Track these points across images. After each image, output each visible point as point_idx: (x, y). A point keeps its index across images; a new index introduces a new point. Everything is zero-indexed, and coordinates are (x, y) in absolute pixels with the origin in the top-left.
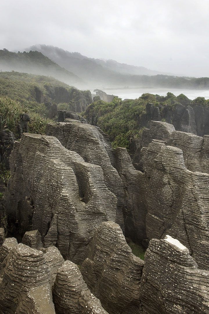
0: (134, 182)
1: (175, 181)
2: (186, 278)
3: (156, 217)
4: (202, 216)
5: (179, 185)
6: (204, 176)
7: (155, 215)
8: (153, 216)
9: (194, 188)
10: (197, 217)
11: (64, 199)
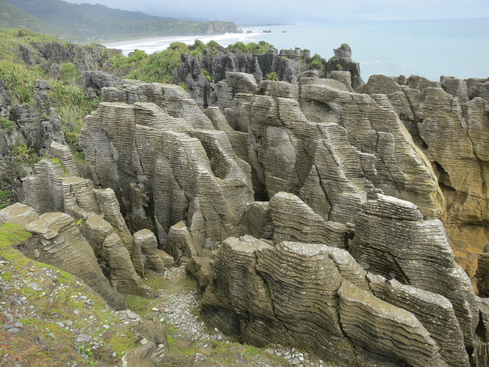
0: (237, 144)
1: (296, 136)
2: (419, 232)
3: (278, 179)
4: (339, 168)
5: (302, 139)
6: (333, 126)
7: (277, 176)
8: (275, 178)
9: (327, 140)
10: (334, 170)
11: (204, 177)
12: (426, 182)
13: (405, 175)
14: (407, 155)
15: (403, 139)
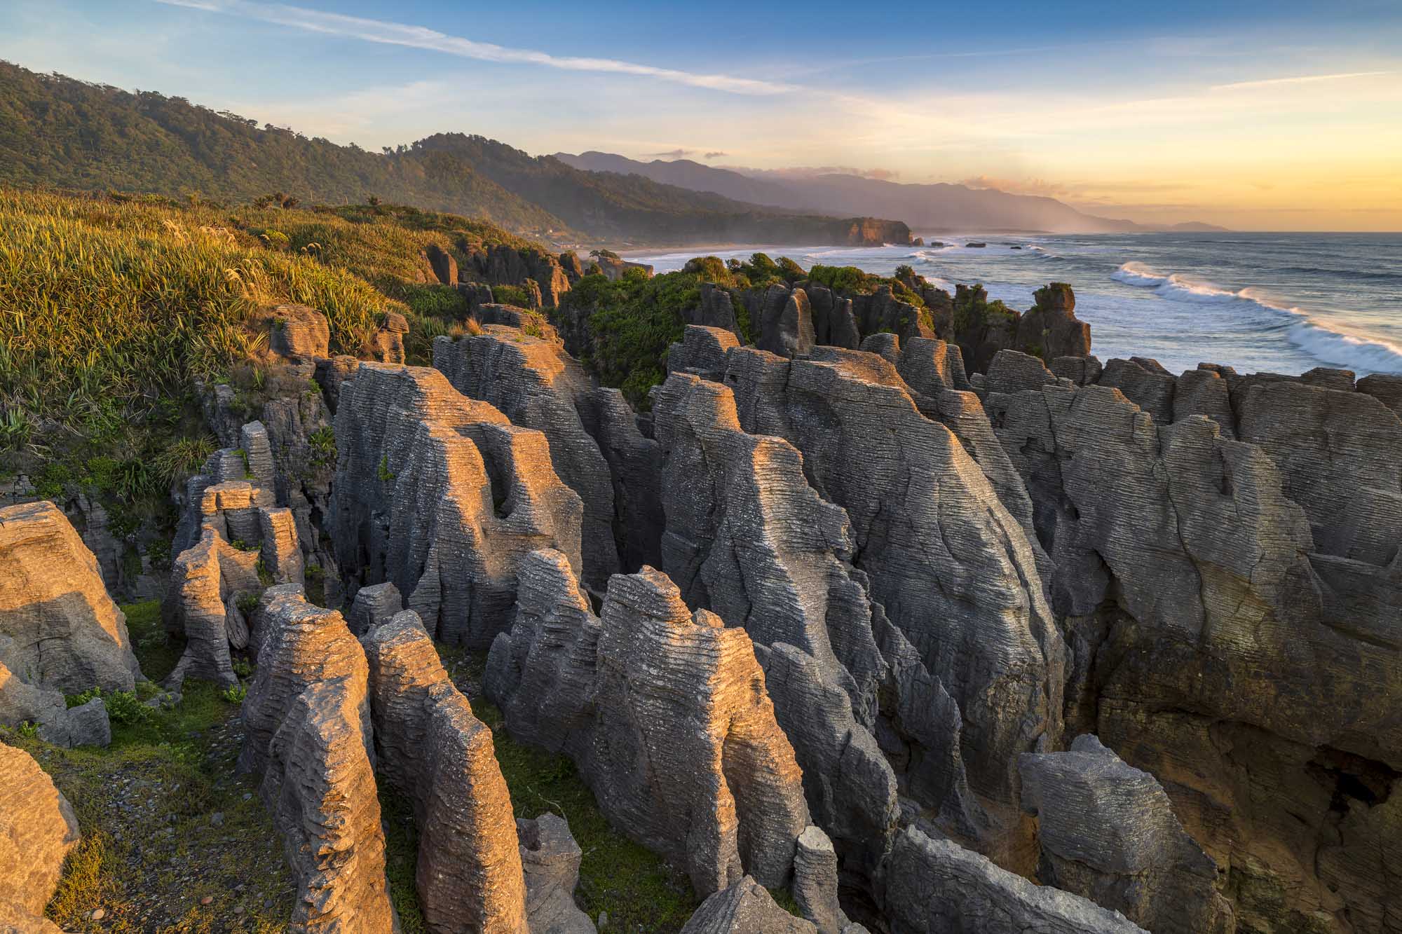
0: (638, 464)
3: (681, 539)
4: (767, 527)
7: (681, 533)
10: (757, 530)
12: (995, 586)
13: (956, 565)
14: (965, 522)
15: (961, 487)
